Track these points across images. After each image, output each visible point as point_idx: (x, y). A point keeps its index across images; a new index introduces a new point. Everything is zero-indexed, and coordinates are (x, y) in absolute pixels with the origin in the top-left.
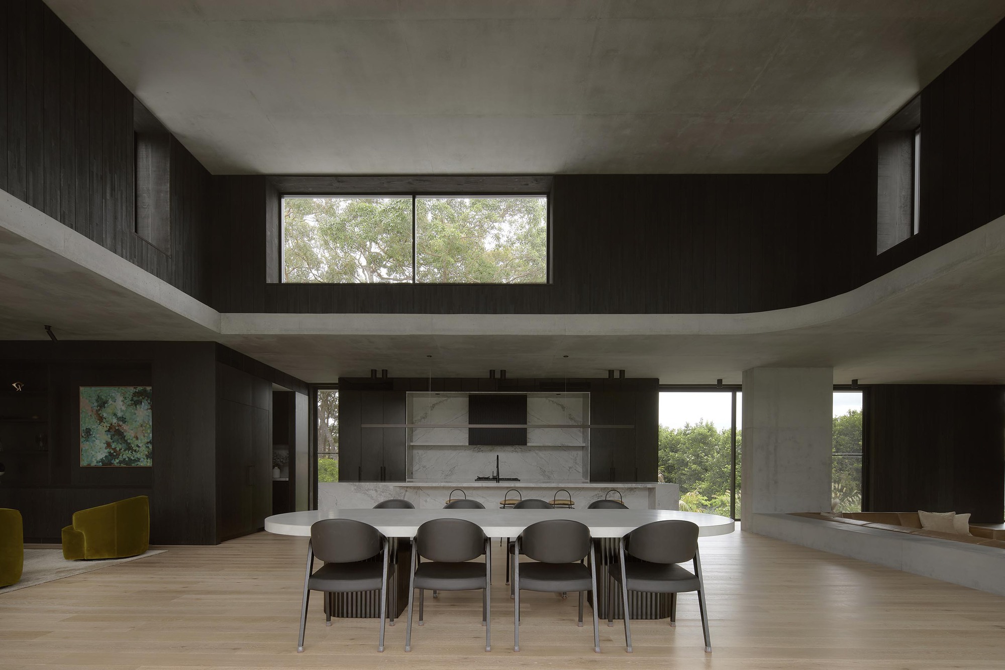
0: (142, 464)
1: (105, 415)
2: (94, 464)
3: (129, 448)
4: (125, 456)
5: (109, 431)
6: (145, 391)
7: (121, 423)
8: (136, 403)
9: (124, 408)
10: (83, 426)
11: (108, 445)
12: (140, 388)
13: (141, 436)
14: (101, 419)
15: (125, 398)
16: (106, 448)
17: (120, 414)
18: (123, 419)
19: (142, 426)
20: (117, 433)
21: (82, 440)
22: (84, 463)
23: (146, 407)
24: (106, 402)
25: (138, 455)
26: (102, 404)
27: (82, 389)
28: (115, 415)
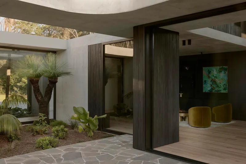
0: (222, 92)
1: (210, 76)
2: (207, 91)
3: (218, 86)
4: (216, 89)
5: (211, 81)
6: (223, 67)
7: (215, 78)
8: (220, 72)
9: (216, 73)
10: (204, 80)
11: (211, 85)
12: (221, 67)
13: (221, 83)
14: (209, 77)
15: (216, 70)
16: (211, 86)
17: (215, 76)
18: (216, 77)
19: (222, 79)
20: (214, 82)
21: (203, 84)
22: (204, 91)
23: (223, 73)
24: (211, 72)
25: (221, 89)
26: (209, 72)
27: (204, 68)
28: (213, 76)
